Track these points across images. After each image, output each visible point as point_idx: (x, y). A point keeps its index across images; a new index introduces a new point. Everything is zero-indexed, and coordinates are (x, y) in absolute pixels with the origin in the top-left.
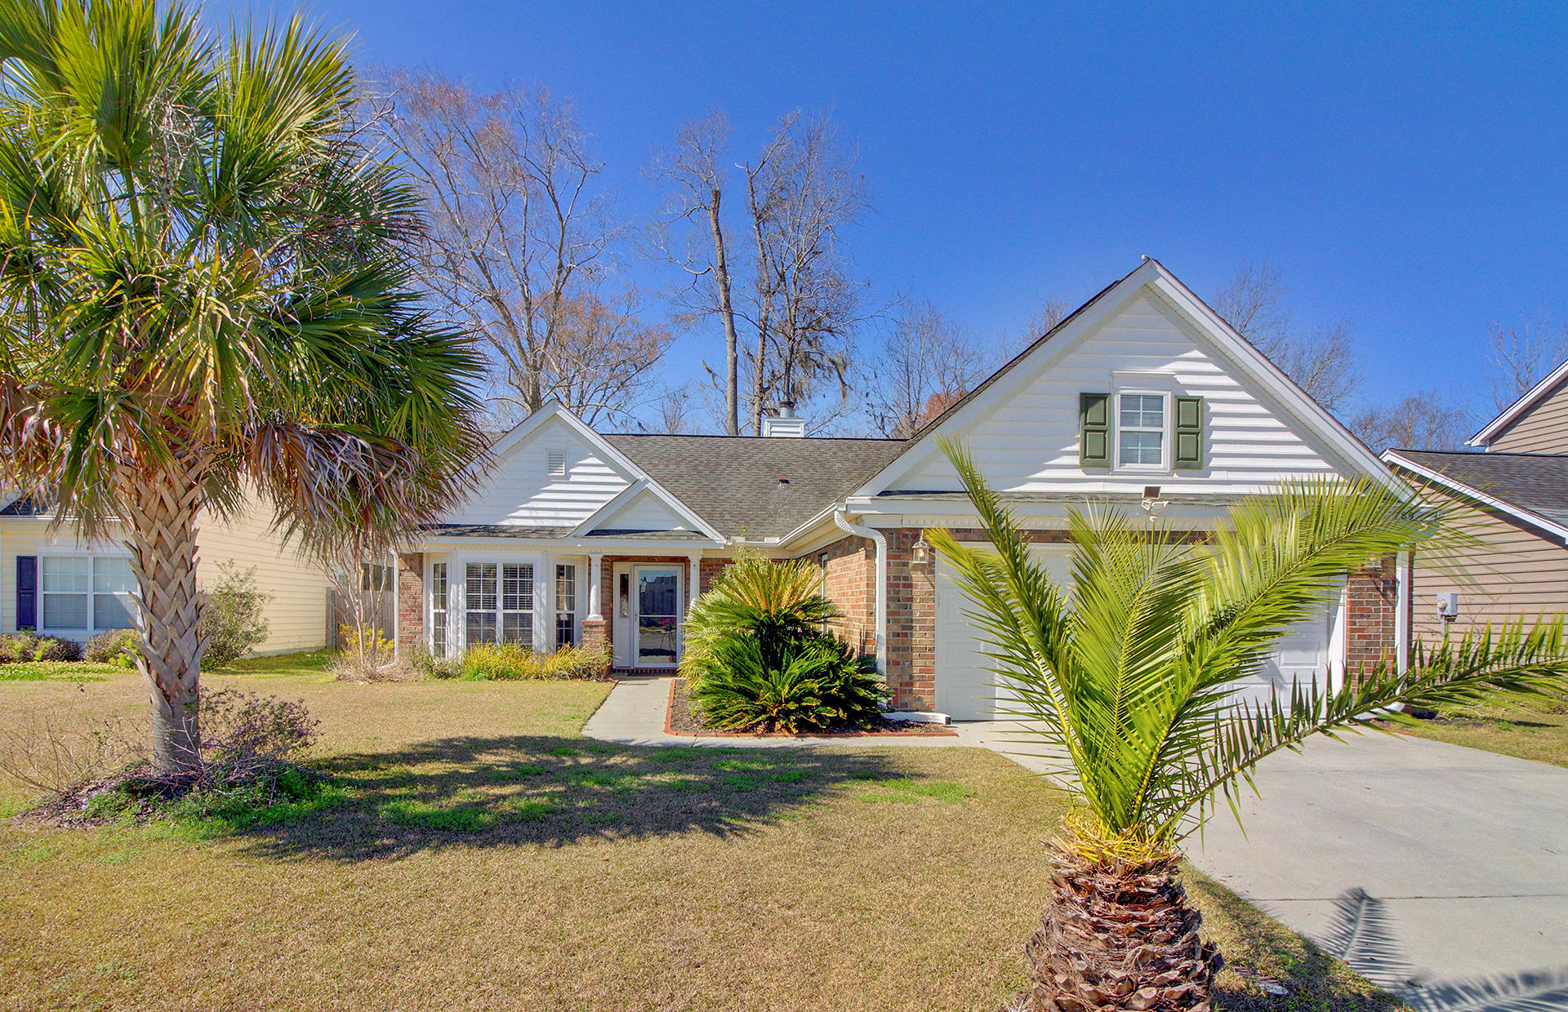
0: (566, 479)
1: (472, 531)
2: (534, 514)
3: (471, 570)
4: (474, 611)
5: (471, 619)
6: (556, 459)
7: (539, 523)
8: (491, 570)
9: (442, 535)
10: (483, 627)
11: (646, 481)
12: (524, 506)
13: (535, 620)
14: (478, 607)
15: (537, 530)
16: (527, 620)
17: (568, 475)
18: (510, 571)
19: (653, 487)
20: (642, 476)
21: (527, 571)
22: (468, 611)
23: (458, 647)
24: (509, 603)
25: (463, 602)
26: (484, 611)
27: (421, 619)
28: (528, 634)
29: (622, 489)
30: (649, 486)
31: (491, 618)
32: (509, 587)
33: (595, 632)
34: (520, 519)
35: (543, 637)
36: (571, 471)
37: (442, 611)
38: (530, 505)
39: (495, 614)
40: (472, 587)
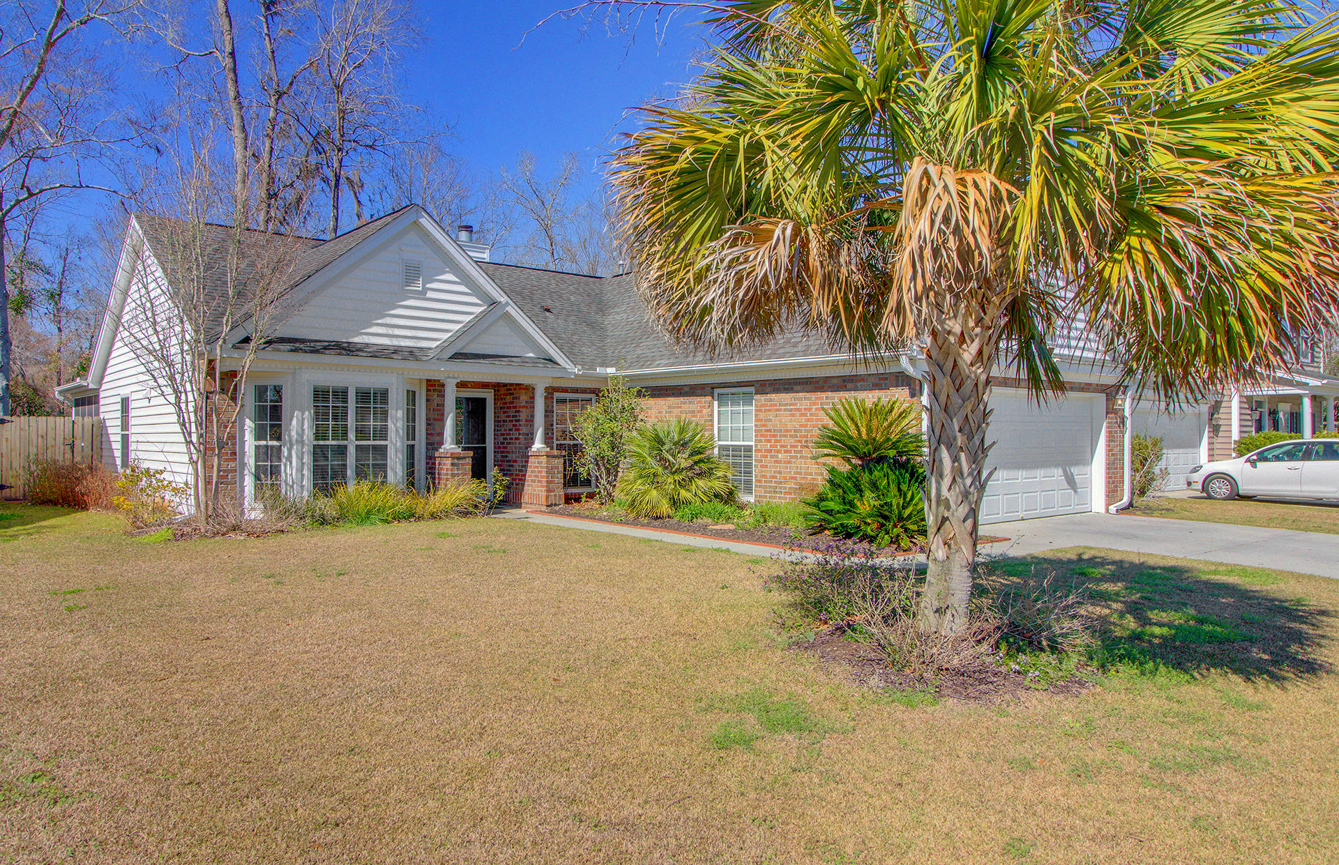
0: (422, 295)
1: (325, 348)
2: (390, 331)
3: (320, 394)
4: (321, 443)
5: (319, 453)
6: (412, 273)
7: (396, 342)
8: (342, 394)
9: (292, 351)
10: (332, 462)
11: (507, 304)
12: (380, 321)
13: (391, 452)
14: (325, 438)
15: (397, 351)
16: (382, 451)
17: (425, 290)
18: (364, 396)
19: (513, 310)
20: (503, 299)
21: (383, 395)
22: (315, 443)
23: (302, 487)
24: (362, 433)
25: (309, 434)
26: (334, 443)
27: (235, 454)
28: (382, 468)
29: (478, 310)
30: (509, 309)
31: (342, 451)
32: (362, 413)
33: (463, 464)
34: (375, 335)
35: (400, 473)
36: (427, 286)
37: (275, 443)
38: (388, 320)
39: (346, 447)
40: (320, 415)
